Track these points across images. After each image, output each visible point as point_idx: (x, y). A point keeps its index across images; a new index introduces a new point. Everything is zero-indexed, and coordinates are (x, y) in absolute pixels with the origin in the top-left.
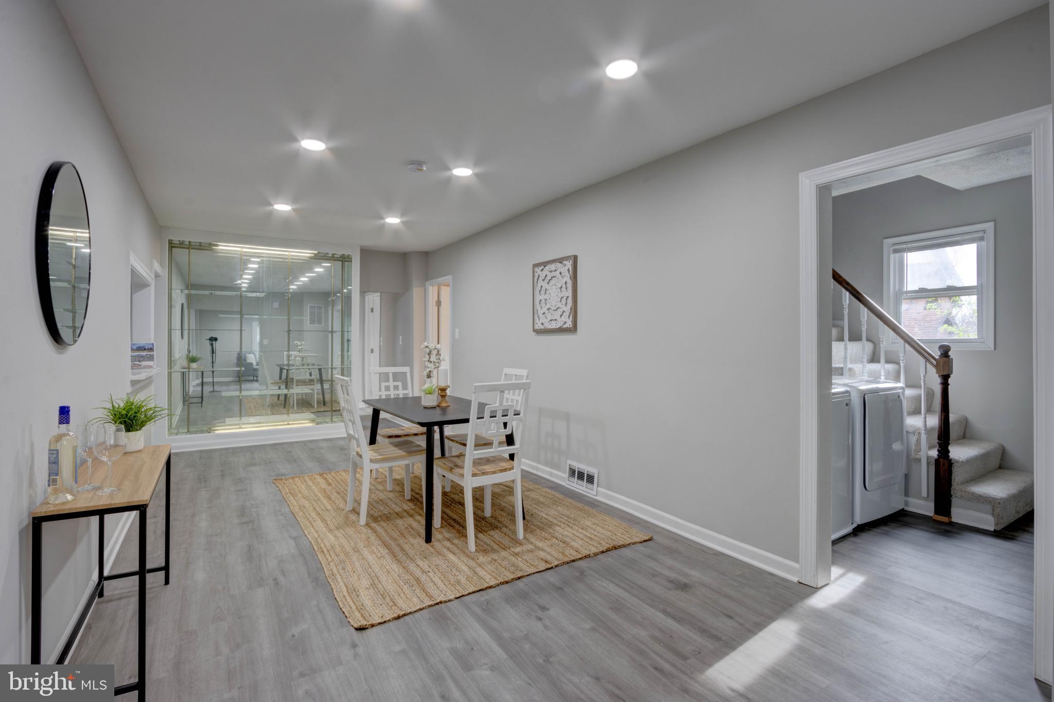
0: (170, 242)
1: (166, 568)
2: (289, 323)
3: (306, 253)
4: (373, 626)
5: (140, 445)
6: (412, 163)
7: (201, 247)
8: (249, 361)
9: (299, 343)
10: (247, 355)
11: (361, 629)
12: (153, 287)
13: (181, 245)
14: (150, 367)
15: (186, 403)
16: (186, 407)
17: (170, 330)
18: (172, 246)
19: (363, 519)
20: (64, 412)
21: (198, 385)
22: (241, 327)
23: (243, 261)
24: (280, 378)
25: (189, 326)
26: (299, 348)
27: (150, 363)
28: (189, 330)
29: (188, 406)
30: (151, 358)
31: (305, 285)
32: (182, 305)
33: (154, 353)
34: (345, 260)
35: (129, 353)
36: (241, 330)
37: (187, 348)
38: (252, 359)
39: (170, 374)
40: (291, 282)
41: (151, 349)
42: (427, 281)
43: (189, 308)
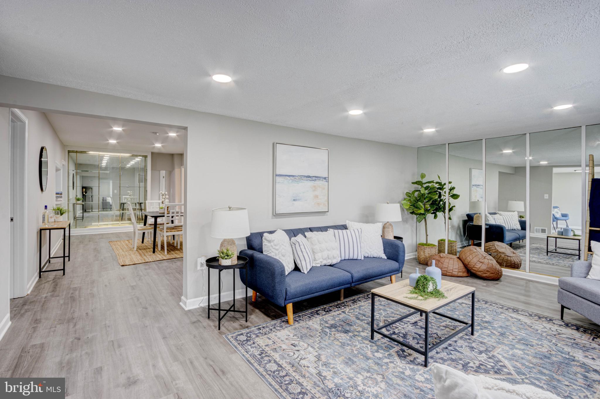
0: (68, 151)
1: (69, 256)
2: (120, 184)
3: (127, 155)
4: (126, 265)
5: (62, 220)
6: (153, 133)
7: (82, 152)
8: (108, 201)
9: (130, 192)
10: (107, 198)
11: (123, 266)
12: (62, 171)
13: (73, 152)
14: (61, 200)
15: (75, 219)
16: (75, 221)
17: (68, 186)
18: (69, 152)
19: (135, 249)
20: (46, 207)
21: (81, 213)
22: (99, 185)
23: (101, 158)
24: (121, 208)
25: (76, 185)
26: (130, 194)
27: (61, 199)
28: (76, 186)
29: (76, 221)
30: (61, 197)
31: (133, 165)
32: (73, 174)
33: (63, 195)
34: (146, 157)
35: (55, 195)
36: (99, 187)
37: (75, 194)
38: (109, 200)
39: (68, 204)
40: (128, 164)
41: (61, 194)
42: (182, 166)
43: (76, 175)
